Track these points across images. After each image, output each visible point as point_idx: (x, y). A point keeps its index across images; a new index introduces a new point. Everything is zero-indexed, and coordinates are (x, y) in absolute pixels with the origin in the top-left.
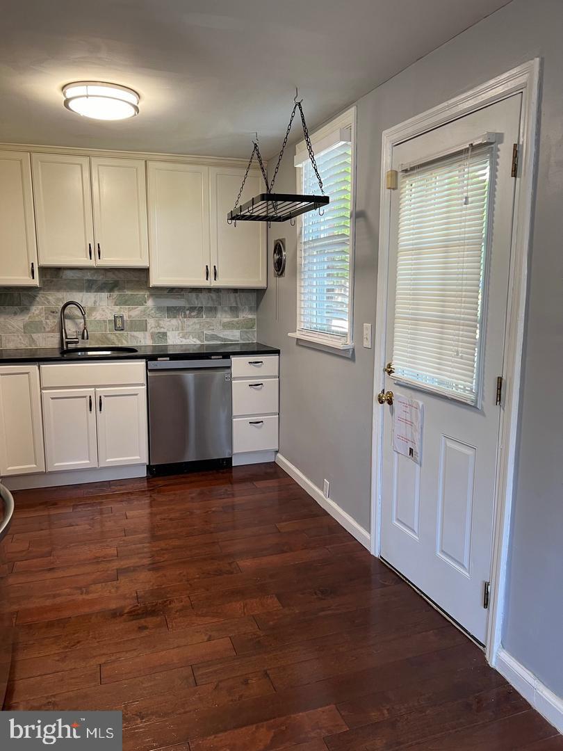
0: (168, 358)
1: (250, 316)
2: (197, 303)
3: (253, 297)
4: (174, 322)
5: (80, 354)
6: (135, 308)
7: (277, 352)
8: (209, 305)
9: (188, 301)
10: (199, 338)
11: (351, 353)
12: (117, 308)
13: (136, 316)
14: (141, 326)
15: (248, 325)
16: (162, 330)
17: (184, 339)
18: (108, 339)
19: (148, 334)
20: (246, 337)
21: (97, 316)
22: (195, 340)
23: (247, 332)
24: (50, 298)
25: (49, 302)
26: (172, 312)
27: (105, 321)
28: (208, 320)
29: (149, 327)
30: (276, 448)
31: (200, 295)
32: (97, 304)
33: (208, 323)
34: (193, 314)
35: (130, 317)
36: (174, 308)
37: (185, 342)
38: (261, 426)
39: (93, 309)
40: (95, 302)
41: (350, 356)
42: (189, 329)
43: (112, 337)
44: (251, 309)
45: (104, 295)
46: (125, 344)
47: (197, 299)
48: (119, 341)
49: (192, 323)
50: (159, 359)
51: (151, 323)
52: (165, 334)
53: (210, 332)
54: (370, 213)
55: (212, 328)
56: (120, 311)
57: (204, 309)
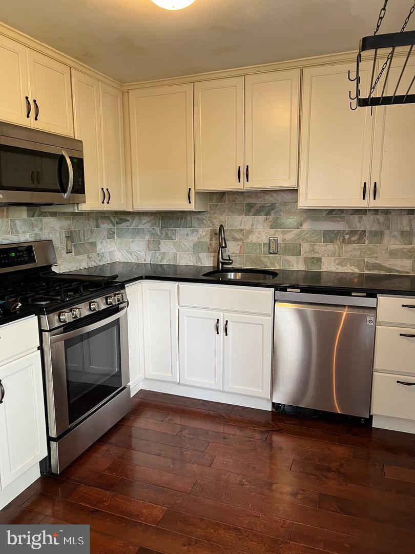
0: (299, 290)
2: (359, 227)
4: (330, 247)
6: (291, 231)
8: (373, 229)
9: (349, 223)
10: (358, 267)
12: (272, 231)
13: (291, 239)
14: (295, 250)
16: (317, 256)
17: (340, 267)
18: (262, 262)
19: (301, 259)
21: (253, 238)
22: (353, 268)
24: (214, 221)
25: (213, 225)
26: (330, 237)
27: (260, 244)
28: (371, 246)
29: (303, 251)
31: (364, 217)
32: (254, 227)
33: (370, 249)
34: (353, 239)
35: (284, 240)
36: (332, 232)
37: (342, 269)
39: (250, 232)
40: (252, 225)
42: (347, 256)
43: (266, 260)
45: (261, 218)
46: (276, 267)
47: (360, 222)
48: (272, 264)
49: (352, 249)
50: (288, 290)
51: (305, 247)
52: (319, 260)
53: (373, 261)
55: (375, 255)
56: (274, 234)
57: (367, 234)
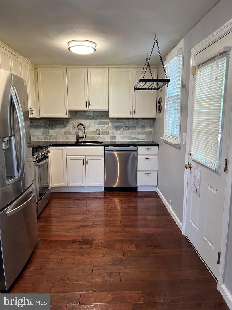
0: (113, 146)
1: (150, 130)
2: (128, 125)
3: (151, 122)
4: (119, 132)
5: (83, 143)
6: (104, 126)
7: (158, 145)
8: (133, 125)
9: (125, 123)
10: (128, 138)
11: (179, 146)
12: (98, 126)
13: (105, 129)
14: (106, 133)
15: (149, 133)
16: (114, 135)
17: (123, 139)
18: (94, 138)
19: (109, 137)
20: (148, 138)
21: (90, 129)
22: (127, 139)
23: (148, 136)
24: (73, 122)
25: (73, 124)
26: (119, 128)
27: (93, 131)
28: (133, 131)
29: (109, 134)
30: (156, 185)
31: (130, 121)
32: (90, 125)
33: (132, 132)
34: (126, 129)
35: (102, 130)
36: (119, 126)
37: (123, 140)
38: (150, 176)
39: (89, 126)
40: (90, 124)
41: (179, 147)
42: (124, 135)
43: (96, 137)
44: (150, 127)
45: (93, 121)
46: (100, 140)
47: (128, 123)
48: (98, 139)
49: (126, 132)
50: (109, 146)
51: (110, 132)
52: (115, 137)
53: (133, 136)
54: (187, 86)
55: (134, 134)
56: (99, 127)
57: (131, 127)
